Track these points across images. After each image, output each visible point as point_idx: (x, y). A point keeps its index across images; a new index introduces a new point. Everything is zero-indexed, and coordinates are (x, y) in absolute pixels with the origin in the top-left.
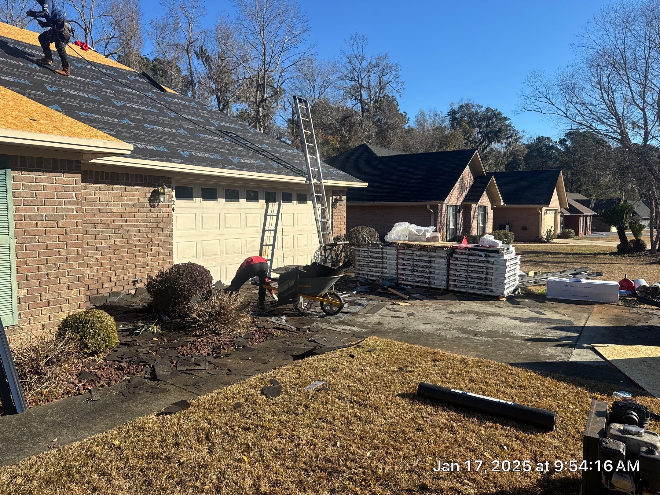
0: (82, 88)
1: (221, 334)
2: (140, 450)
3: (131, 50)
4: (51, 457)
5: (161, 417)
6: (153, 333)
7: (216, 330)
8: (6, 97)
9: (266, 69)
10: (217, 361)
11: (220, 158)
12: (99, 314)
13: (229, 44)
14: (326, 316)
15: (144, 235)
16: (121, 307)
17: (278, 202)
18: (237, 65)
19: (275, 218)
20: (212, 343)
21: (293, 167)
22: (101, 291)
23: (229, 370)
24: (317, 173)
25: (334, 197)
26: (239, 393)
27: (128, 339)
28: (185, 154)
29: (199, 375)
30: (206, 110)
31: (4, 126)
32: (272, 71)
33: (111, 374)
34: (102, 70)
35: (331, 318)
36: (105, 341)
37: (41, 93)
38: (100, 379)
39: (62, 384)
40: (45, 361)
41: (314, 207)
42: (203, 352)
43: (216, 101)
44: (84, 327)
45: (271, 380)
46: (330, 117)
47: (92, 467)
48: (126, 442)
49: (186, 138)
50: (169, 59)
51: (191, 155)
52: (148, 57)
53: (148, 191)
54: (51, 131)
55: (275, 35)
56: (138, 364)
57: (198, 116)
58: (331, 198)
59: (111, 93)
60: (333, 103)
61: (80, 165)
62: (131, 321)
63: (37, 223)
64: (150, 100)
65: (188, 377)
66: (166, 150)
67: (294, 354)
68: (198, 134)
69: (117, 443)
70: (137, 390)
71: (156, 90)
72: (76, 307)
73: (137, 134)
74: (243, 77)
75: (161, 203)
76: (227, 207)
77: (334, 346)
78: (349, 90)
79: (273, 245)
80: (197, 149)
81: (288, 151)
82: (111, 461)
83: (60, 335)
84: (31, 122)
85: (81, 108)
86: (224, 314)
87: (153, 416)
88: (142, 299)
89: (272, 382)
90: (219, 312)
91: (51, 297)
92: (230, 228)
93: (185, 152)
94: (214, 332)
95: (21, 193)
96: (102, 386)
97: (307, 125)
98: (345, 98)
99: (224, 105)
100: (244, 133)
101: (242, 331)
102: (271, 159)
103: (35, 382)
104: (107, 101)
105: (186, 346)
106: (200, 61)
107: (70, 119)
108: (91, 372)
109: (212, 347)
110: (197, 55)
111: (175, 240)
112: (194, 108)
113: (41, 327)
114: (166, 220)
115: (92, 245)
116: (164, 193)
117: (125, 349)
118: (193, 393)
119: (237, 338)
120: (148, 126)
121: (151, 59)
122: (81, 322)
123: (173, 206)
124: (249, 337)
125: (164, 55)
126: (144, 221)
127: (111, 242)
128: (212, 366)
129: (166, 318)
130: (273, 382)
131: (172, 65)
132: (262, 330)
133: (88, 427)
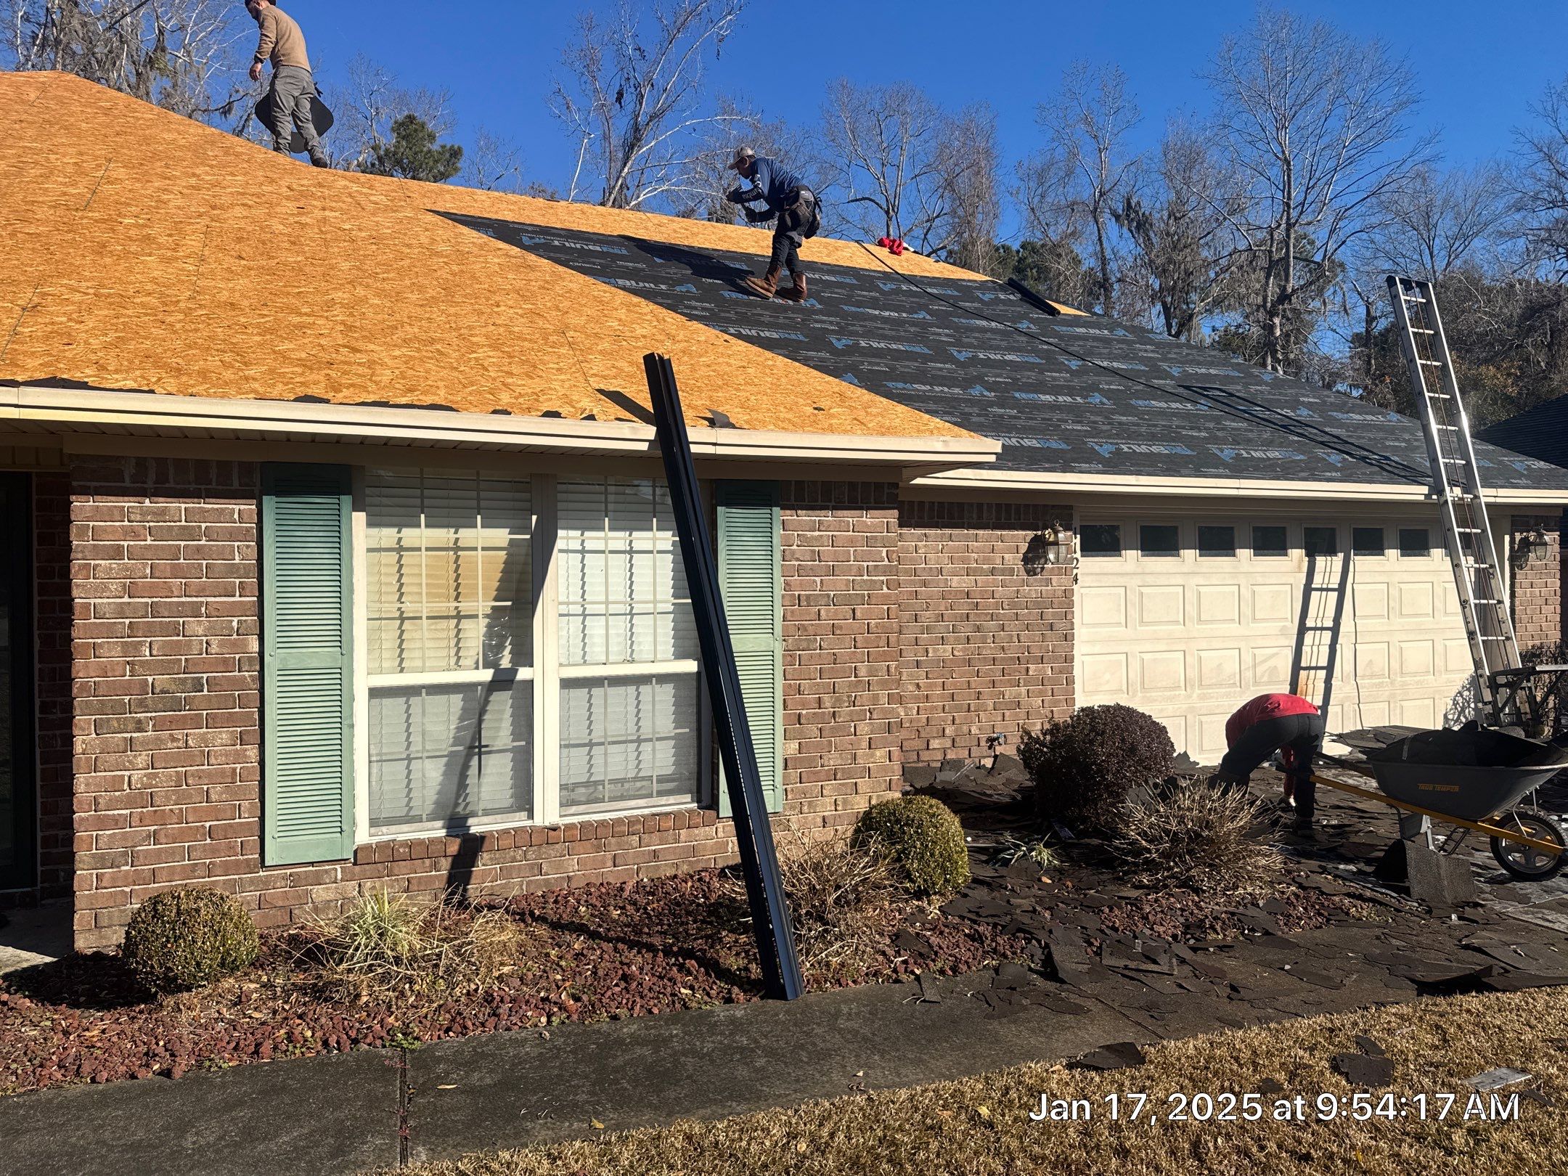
0: (893, 333)
1: (1204, 892)
2: (1037, 1142)
3: (974, 235)
4: (856, 1109)
5: (1077, 1072)
6: (1039, 863)
7: (1190, 878)
8: (775, 371)
9: (1293, 221)
10: (1199, 959)
11: (1189, 452)
12: (931, 806)
13: (1195, 178)
14: (1510, 880)
15: (1012, 636)
16: (965, 794)
17: (1341, 555)
18: (1214, 225)
19: (1333, 596)
20: (1182, 910)
21: (1387, 458)
22: (925, 756)
23: (1233, 988)
24: (1461, 473)
25: (1518, 536)
26: (1269, 1054)
27: (987, 872)
28: (1105, 450)
29: (1158, 986)
30: (1151, 342)
31: (772, 427)
32: (1309, 224)
33: (958, 946)
34: (929, 290)
35: (1529, 888)
36: (944, 869)
37: (822, 354)
38: (936, 953)
39: (864, 952)
40: (834, 896)
41: (1456, 566)
42: (1162, 929)
43: (1162, 317)
44: (904, 833)
45: (1357, 1036)
46: (1485, 313)
47: (938, 1156)
48: (1003, 1115)
49: (1106, 414)
50: (1055, 238)
51: (1118, 452)
52: (1008, 243)
53: (1022, 538)
54: (849, 428)
55: (1318, 131)
56: (1013, 935)
57: (1133, 359)
58: (1507, 538)
59: (947, 335)
60: (1490, 274)
61: (895, 492)
62: (990, 831)
63: (819, 611)
64: (1024, 339)
65: (1129, 986)
66: (1064, 446)
67: (1418, 975)
68: (1133, 402)
69: (984, 1111)
70: (1016, 997)
71: (1037, 314)
72: (883, 787)
73: (1001, 416)
74: (1231, 249)
75: (1050, 566)
76: (1204, 570)
77: (1550, 974)
78: (1544, 234)
79: (1330, 668)
80: (1134, 436)
81: (1369, 417)
82: (977, 1153)
83: (859, 842)
84: (815, 415)
85: (892, 375)
86: (1210, 841)
87: (1058, 1067)
88: (1009, 782)
89: (1360, 1042)
90: (1198, 835)
91: (839, 762)
92: (1212, 622)
93: (1105, 447)
94: (1183, 884)
95: (793, 552)
96: (942, 972)
97: (1429, 347)
98: (1529, 257)
99: (1181, 322)
100: (1246, 385)
101: (1260, 891)
102: (1322, 443)
103: (816, 939)
104: (941, 353)
105: (1120, 908)
106: (1125, 230)
107: (882, 399)
108: (918, 934)
109: (1182, 920)
110: (1117, 217)
111: (1079, 649)
112: (1123, 342)
113: (819, 821)
114: (1060, 603)
115: (910, 657)
116: (1056, 543)
117: (981, 893)
118: (1146, 1028)
119: (1245, 906)
120: (1024, 396)
121: (1015, 246)
122: (898, 821)
123: (1075, 571)
124: (1279, 908)
125: (1045, 233)
126: (1013, 606)
127: (945, 651)
128: (1187, 969)
129: (1067, 833)
130: (1364, 1042)
131: (1060, 250)
132: (1313, 895)
133: (921, 1060)
